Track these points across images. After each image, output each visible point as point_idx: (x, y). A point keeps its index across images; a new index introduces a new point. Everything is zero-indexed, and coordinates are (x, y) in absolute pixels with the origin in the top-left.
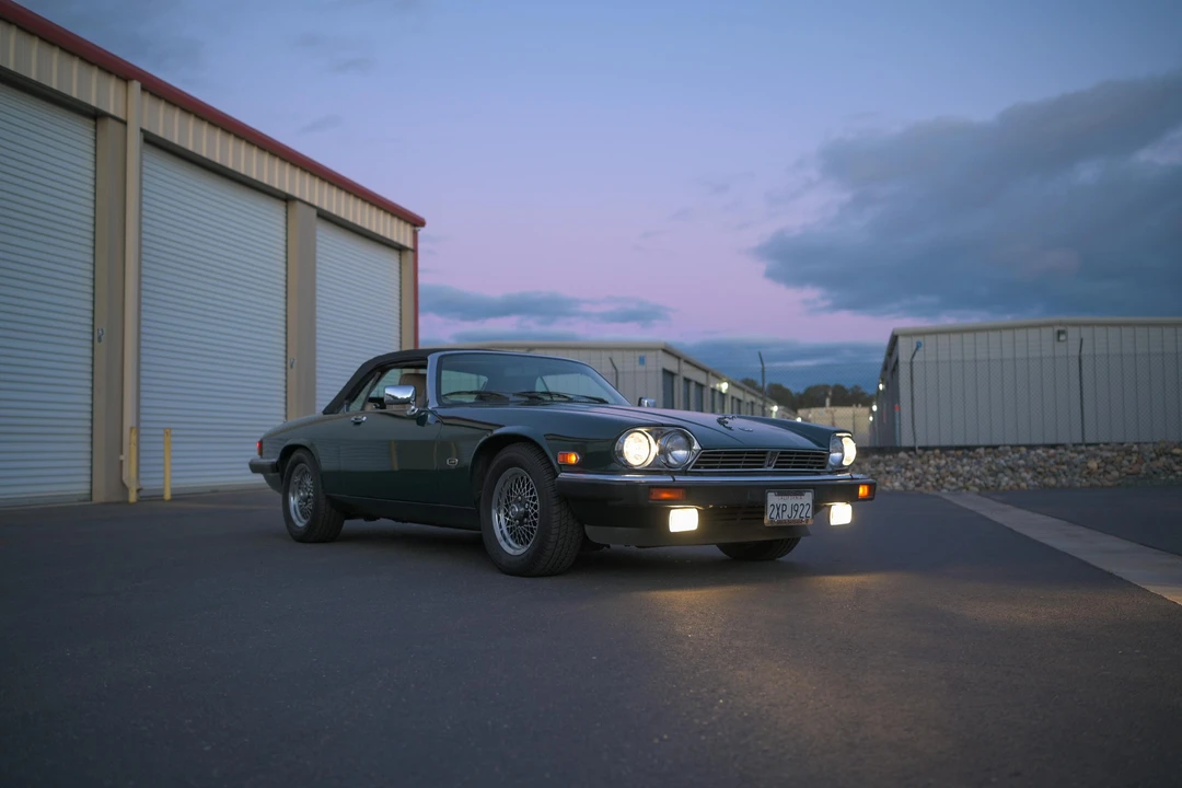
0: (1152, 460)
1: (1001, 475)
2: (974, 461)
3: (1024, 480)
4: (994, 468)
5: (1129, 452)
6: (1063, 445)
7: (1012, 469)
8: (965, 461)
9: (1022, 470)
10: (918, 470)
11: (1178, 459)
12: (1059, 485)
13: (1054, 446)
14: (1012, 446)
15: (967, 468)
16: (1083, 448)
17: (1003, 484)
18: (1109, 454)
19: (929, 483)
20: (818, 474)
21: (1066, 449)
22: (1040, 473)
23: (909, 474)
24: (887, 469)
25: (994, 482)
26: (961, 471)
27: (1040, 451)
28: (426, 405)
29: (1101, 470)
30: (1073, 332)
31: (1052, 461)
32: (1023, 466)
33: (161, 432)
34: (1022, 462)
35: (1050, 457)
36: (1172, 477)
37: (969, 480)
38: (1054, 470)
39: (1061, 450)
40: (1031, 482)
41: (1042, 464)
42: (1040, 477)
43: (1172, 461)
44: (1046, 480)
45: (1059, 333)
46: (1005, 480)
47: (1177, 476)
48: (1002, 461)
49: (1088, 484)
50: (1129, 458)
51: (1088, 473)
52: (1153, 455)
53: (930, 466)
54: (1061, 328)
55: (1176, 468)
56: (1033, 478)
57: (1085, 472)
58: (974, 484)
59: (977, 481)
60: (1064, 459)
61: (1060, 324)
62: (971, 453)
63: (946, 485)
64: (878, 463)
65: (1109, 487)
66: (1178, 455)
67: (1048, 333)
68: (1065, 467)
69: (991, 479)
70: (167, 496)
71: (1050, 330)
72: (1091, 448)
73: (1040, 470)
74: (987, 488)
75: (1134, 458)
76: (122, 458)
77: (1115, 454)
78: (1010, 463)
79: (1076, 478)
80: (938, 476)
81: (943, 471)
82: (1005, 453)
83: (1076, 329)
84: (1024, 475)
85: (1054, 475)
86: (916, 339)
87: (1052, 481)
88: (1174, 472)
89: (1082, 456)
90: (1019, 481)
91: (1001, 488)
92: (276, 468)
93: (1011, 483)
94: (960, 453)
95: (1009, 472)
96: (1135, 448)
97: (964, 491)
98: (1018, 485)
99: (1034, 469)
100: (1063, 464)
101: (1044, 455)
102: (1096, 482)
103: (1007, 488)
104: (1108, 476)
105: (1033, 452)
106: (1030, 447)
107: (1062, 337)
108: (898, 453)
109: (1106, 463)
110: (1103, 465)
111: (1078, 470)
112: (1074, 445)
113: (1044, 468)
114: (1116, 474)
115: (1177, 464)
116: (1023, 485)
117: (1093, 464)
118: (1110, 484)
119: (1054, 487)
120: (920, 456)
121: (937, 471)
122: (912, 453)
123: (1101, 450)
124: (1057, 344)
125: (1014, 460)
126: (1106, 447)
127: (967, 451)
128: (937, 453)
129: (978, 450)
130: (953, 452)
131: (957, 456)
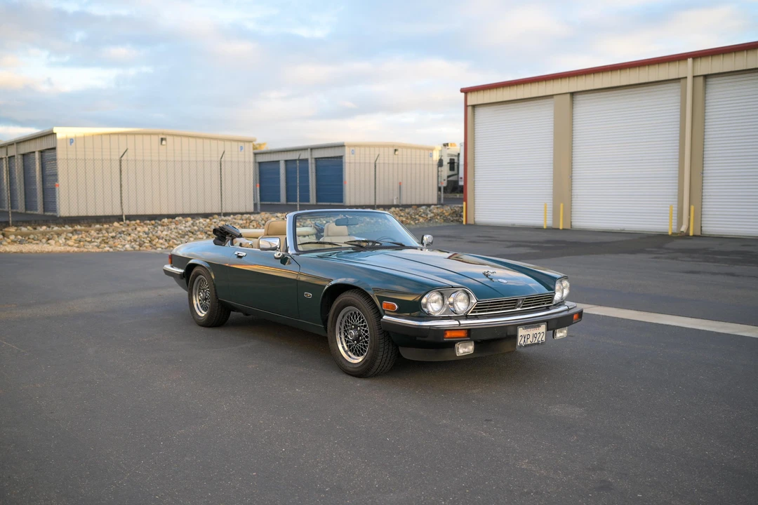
2: (165, 227)
4: (180, 232)
6: (211, 214)
7: (193, 233)
8: (160, 227)
10: (132, 235)
13: (206, 216)
14: (181, 216)
15: (165, 233)
16: (223, 217)
18: (241, 222)
19: (146, 244)
23: (129, 238)
24: (111, 235)
26: (162, 236)
27: (200, 219)
28: (287, 250)
30: (169, 139)
31: (213, 227)
32: (199, 230)
34: (196, 228)
37: (169, 241)
41: (208, 229)
45: (162, 139)
48: (183, 228)
52: (263, 222)
53: (139, 232)
54: (163, 137)
59: (175, 241)
61: (163, 134)
62: (159, 222)
63: (158, 245)
67: (156, 139)
71: (157, 136)
78: (189, 229)
80: (148, 239)
81: (151, 235)
82: (180, 222)
83: (172, 138)
84: (200, 236)
94: (153, 222)
95: (191, 235)
99: (206, 233)
101: (204, 222)
105: (198, 222)
106: (192, 216)
107: (164, 142)
108: (113, 222)
120: (128, 225)
121: (146, 236)
122: (122, 223)
123: (235, 219)
124: (161, 147)
125: (190, 227)
126: (236, 217)
127: (157, 221)
128: (138, 221)
129: (163, 220)
130: (148, 222)
131: (153, 225)
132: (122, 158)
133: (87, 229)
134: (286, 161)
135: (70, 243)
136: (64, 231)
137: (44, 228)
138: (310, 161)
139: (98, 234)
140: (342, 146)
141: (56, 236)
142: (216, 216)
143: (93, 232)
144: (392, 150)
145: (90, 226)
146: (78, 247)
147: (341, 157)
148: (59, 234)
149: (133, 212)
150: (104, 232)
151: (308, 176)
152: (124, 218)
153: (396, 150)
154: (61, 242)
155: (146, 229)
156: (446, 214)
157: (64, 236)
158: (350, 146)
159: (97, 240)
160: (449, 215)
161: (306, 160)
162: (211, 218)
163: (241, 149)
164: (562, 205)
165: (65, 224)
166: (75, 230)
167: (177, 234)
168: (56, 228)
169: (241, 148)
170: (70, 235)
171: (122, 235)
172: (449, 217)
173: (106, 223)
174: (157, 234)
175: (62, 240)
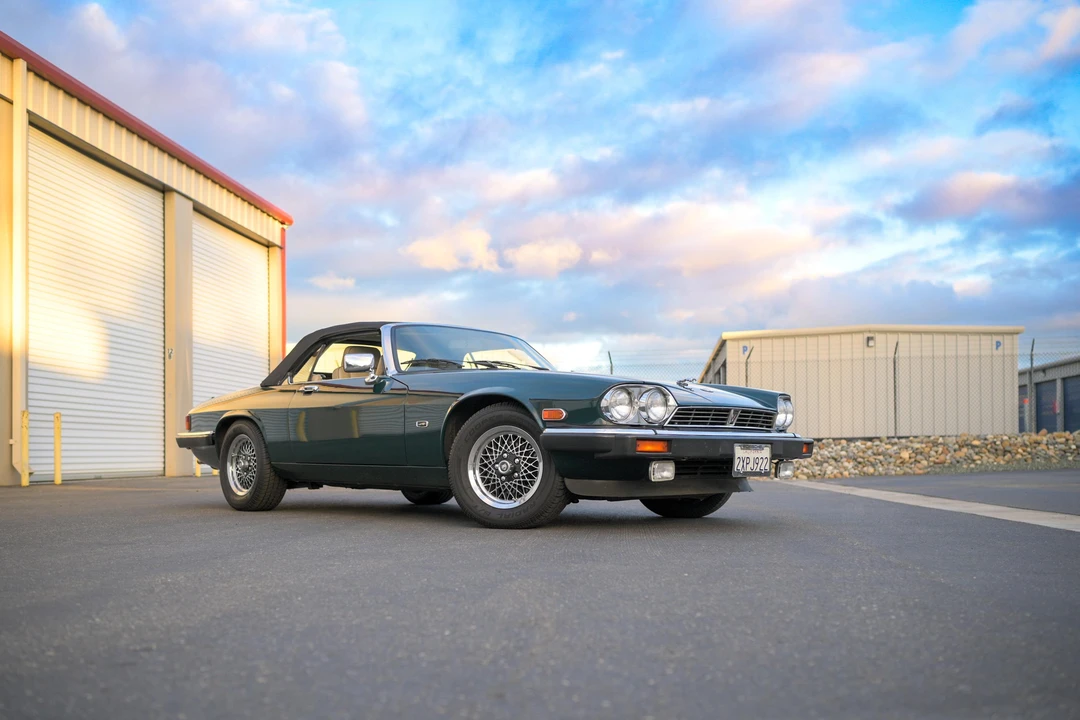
0: (955, 451)
1: (825, 465)
3: (846, 469)
4: (819, 458)
5: (935, 444)
6: (878, 438)
7: (835, 460)
9: (844, 460)
11: (977, 450)
12: (877, 473)
13: (870, 439)
14: (834, 439)
16: (896, 440)
17: (828, 472)
18: (918, 446)
20: (769, 432)
21: (881, 441)
22: (860, 463)
25: (821, 470)
27: (858, 443)
28: (384, 373)
29: (913, 460)
30: (879, 338)
31: (870, 452)
32: (845, 457)
33: (52, 418)
34: (843, 453)
35: (868, 448)
36: (972, 466)
38: (872, 459)
39: (877, 443)
40: (852, 471)
41: (861, 454)
42: (860, 466)
43: (971, 451)
44: (865, 469)
45: (869, 339)
46: (830, 469)
47: (977, 464)
48: (826, 453)
49: (902, 472)
50: (935, 449)
51: (902, 463)
52: (957, 446)
54: (870, 335)
55: (976, 457)
56: (854, 468)
57: (898, 462)
58: (803, 474)
59: (806, 470)
60: (880, 451)
61: (870, 331)
65: (920, 474)
66: (976, 446)
67: (860, 339)
68: (881, 458)
69: (817, 468)
70: (58, 481)
71: (861, 336)
72: (903, 441)
73: (860, 460)
74: (815, 476)
75: (940, 449)
76: (11, 442)
77: (924, 446)
78: (833, 454)
79: (891, 466)
82: (828, 445)
83: (883, 336)
84: (846, 464)
85: (873, 465)
86: (743, 343)
87: (871, 470)
88: (974, 461)
89: (895, 448)
90: (842, 470)
91: (826, 476)
92: (211, 440)
93: (836, 471)
95: (833, 462)
96: (941, 440)
97: (794, 479)
98: (841, 474)
99: (855, 459)
100: (879, 455)
101: (863, 446)
102: (910, 471)
103: (832, 476)
104: (918, 464)
105: (852, 445)
106: (850, 440)
107: (871, 343)
109: (917, 454)
110: (914, 455)
111: (892, 460)
112: (888, 438)
113: (863, 458)
114: (925, 463)
115: (977, 454)
116: (846, 473)
117: (905, 455)
118: (921, 472)
119: (872, 475)
123: (911, 442)
124: (867, 349)
126: (916, 440)
163: (997, 347)
169: (998, 344)
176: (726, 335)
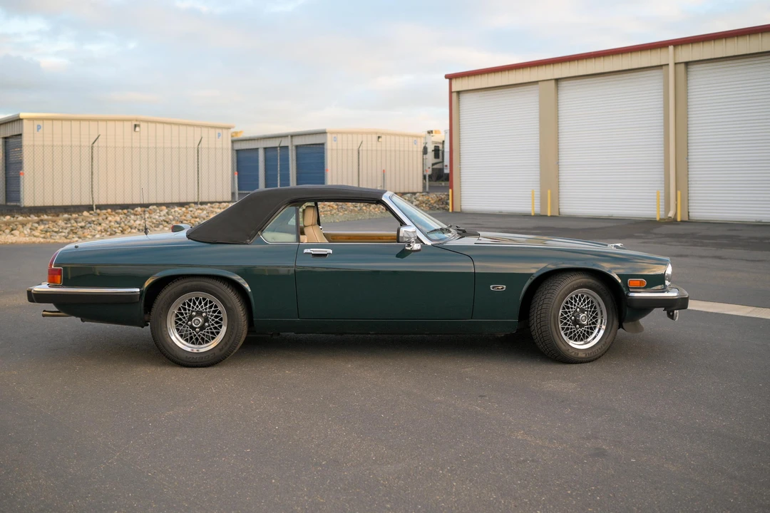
2: (138, 217)
4: (154, 221)
7: (167, 222)
8: (132, 217)
10: (103, 225)
13: (181, 205)
15: (138, 222)
16: (199, 206)
18: (219, 210)
19: (118, 234)
23: (99, 228)
24: (80, 224)
26: (135, 225)
30: (143, 125)
31: (189, 216)
32: (174, 219)
34: (171, 217)
41: (183, 218)
45: (136, 126)
53: (110, 222)
54: (137, 123)
60: (196, 214)
61: (137, 120)
62: (132, 211)
64: (69, 219)
67: (129, 126)
71: (130, 123)
78: (164, 218)
80: (121, 228)
81: (123, 225)
82: (155, 211)
83: (146, 124)
86: (37, 123)
89: (205, 212)
94: (125, 211)
95: (165, 224)
100: (196, 218)
101: (180, 211)
105: (173, 210)
107: (137, 129)
108: (83, 212)
120: (99, 215)
121: (118, 225)
122: (92, 212)
123: (213, 207)
124: (134, 133)
125: (164, 216)
126: (213, 205)
127: (130, 210)
128: (109, 210)
129: (136, 209)
130: (120, 211)
131: (125, 214)
132: (94, 145)
133: (54, 218)
134: (265, 149)
135: (36, 233)
136: (28, 222)
137: (8, 217)
138: (290, 148)
139: (66, 224)
140: (324, 133)
141: (20, 226)
142: (193, 205)
143: (60, 221)
144: (375, 137)
145: (58, 216)
146: (44, 238)
147: (323, 144)
148: (24, 225)
149: (103, 202)
150: (73, 221)
151: (288, 164)
152: (94, 207)
153: (379, 137)
154: (26, 232)
155: (118, 219)
156: (432, 202)
157: (29, 226)
158: (332, 133)
159: (64, 231)
160: (435, 202)
161: (287, 147)
162: (187, 206)
163: (219, 136)
164: (549, 192)
165: (30, 214)
166: (42, 220)
167: (151, 224)
168: (21, 218)
169: (219, 135)
170: (36, 225)
171: (92, 225)
172: (435, 205)
173: (74, 212)
174: (129, 224)
175: (27, 231)
176: (22, 115)
